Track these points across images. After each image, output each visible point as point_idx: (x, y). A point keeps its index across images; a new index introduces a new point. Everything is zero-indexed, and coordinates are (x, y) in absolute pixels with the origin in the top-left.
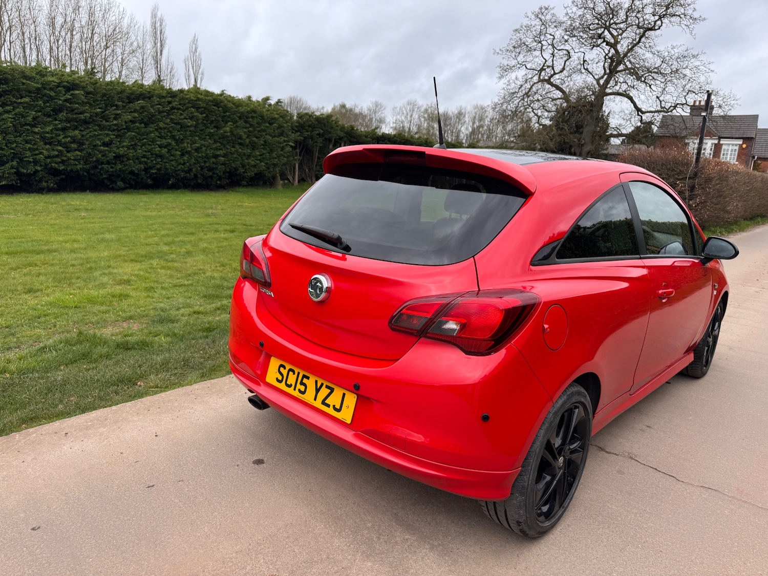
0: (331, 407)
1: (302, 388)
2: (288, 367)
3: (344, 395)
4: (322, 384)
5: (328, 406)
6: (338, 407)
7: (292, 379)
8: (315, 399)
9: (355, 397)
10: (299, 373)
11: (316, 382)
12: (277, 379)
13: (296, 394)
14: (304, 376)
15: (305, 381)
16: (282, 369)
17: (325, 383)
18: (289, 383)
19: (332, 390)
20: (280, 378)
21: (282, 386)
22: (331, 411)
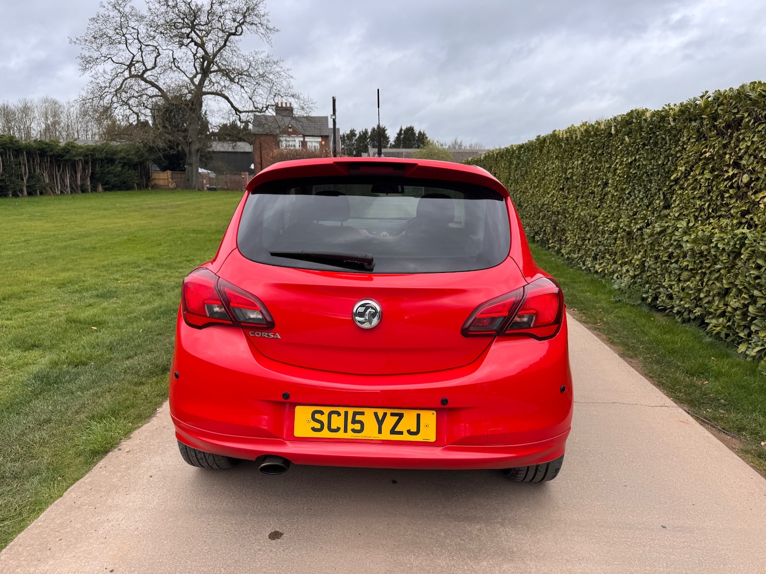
0: (405, 433)
1: (358, 426)
2: (327, 410)
3: (418, 416)
4: (385, 414)
5: (401, 433)
6: (414, 429)
7: (337, 422)
8: (380, 432)
9: (433, 414)
10: (346, 413)
11: (376, 414)
12: (314, 429)
13: (350, 435)
14: (355, 414)
15: (358, 418)
16: (317, 416)
17: (389, 411)
18: (333, 427)
19: (401, 416)
20: (318, 426)
21: (326, 434)
22: (406, 437)
